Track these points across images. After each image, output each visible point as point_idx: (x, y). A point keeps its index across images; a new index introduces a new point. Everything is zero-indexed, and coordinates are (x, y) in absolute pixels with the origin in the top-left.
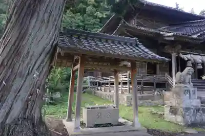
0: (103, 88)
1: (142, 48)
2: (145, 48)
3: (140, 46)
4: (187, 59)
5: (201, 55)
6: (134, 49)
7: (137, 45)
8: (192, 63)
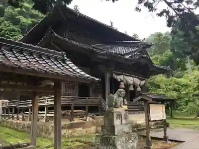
0: (20, 116)
1: (70, 65)
2: (73, 65)
3: (68, 63)
4: (120, 80)
5: (133, 77)
6: (59, 65)
7: (64, 61)
8: (125, 85)
